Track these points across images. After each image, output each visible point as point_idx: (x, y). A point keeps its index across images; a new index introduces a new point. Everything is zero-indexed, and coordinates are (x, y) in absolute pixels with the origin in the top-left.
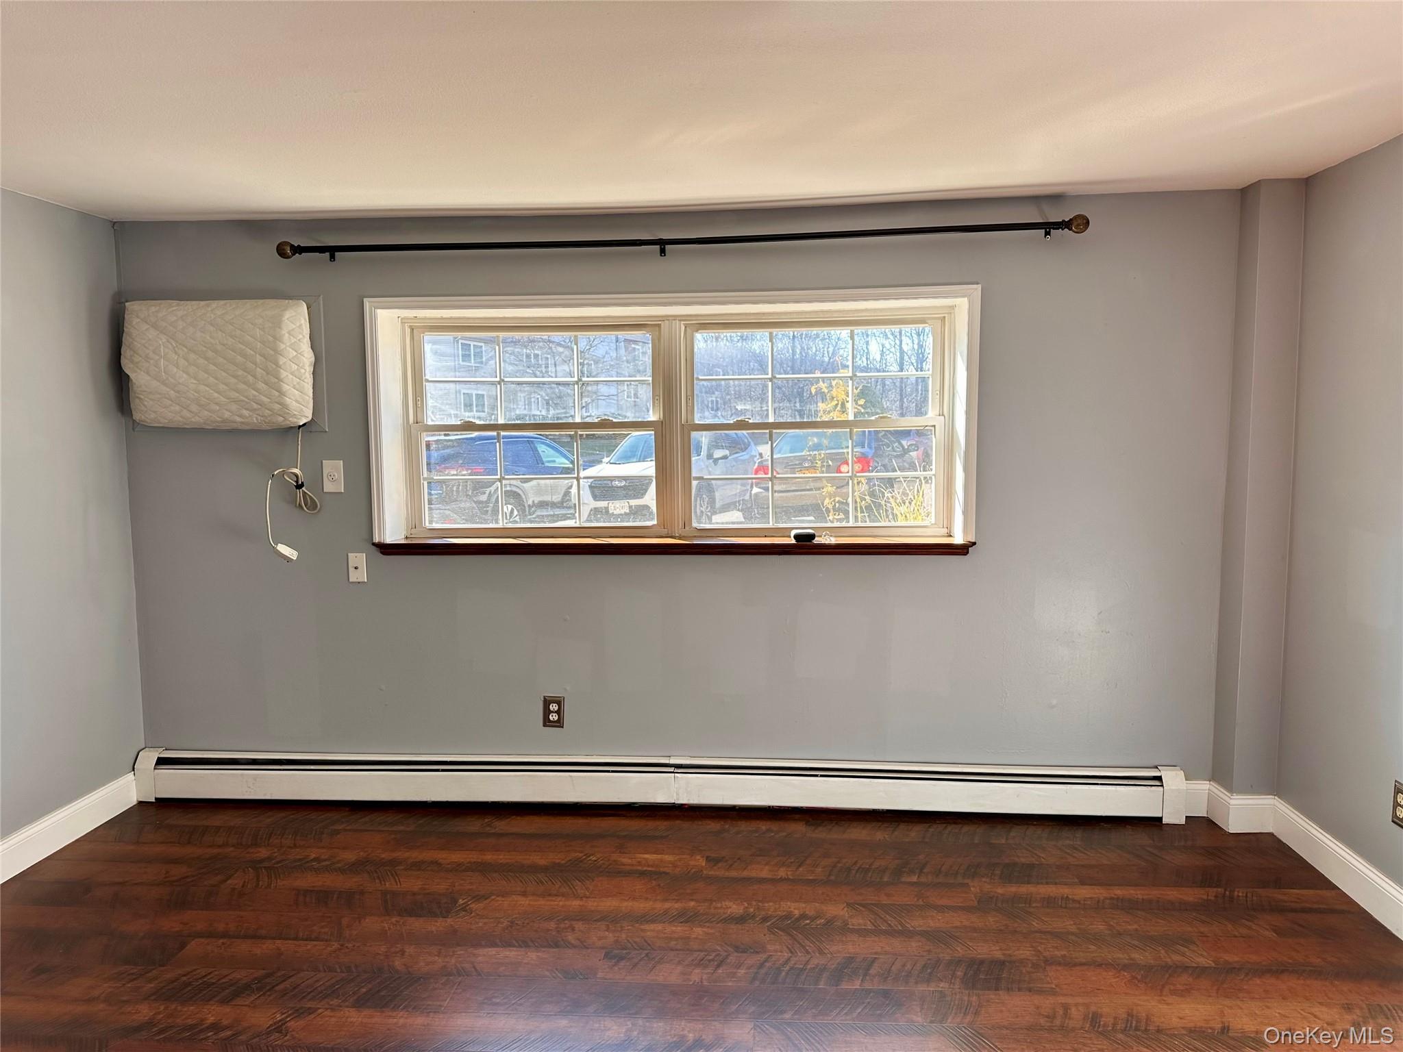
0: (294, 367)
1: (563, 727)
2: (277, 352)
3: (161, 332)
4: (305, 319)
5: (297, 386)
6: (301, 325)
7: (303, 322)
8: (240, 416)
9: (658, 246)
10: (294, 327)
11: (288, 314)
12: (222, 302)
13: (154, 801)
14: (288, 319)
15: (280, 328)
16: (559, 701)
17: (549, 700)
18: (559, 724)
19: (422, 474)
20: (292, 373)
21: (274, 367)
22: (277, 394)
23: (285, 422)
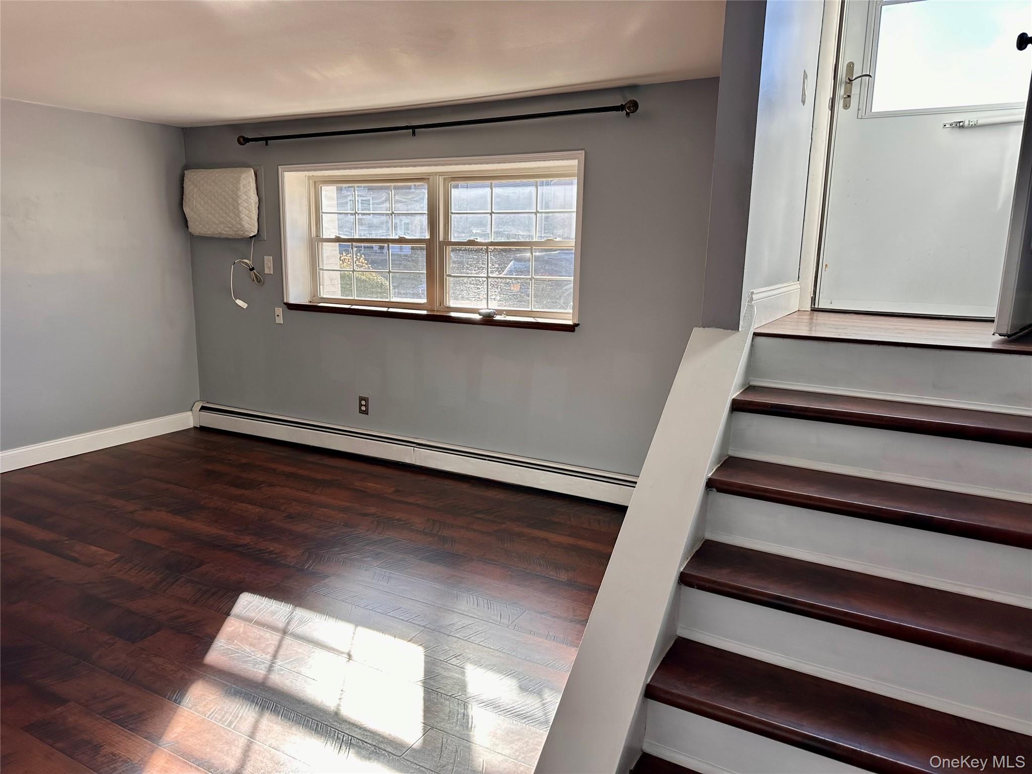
0: (246, 205)
1: (368, 414)
2: (238, 197)
3: (195, 186)
4: (252, 179)
5: (248, 215)
6: (250, 181)
7: (251, 180)
8: (225, 231)
9: (411, 130)
10: (246, 182)
11: (243, 176)
12: (220, 170)
13: (199, 427)
14: (243, 178)
15: (240, 184)
16: (366, 400)
17: (361, 399)
18: (366, 412)
19: (319, 267)
20: (245, 208)
21: (237, 204)
22: (238, 219)
23: (245, 235)
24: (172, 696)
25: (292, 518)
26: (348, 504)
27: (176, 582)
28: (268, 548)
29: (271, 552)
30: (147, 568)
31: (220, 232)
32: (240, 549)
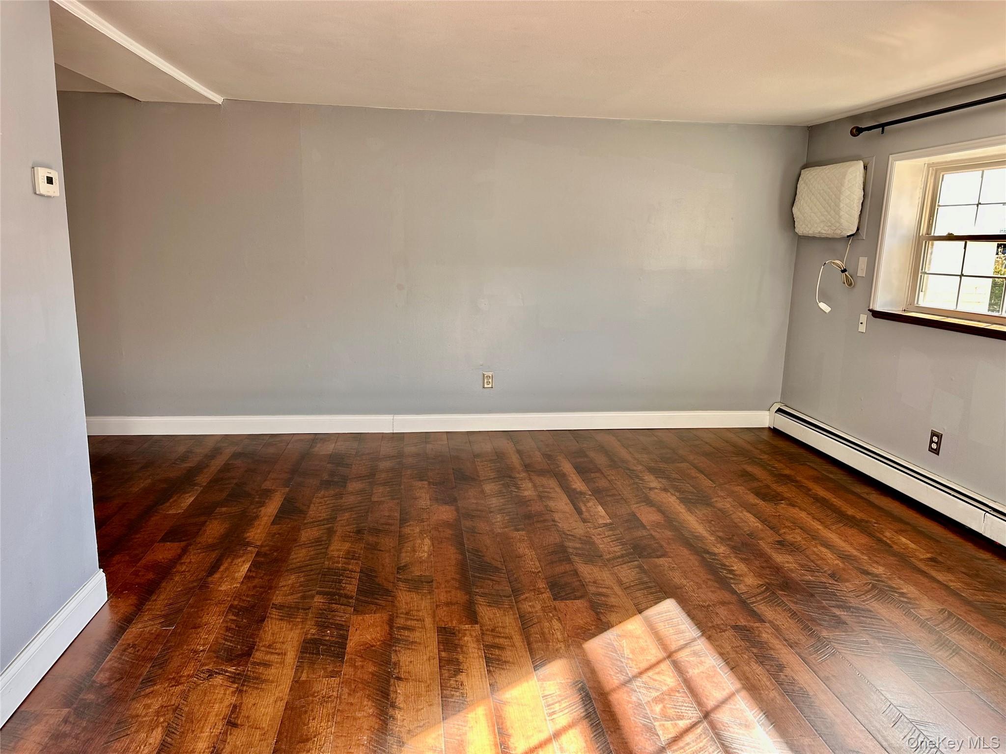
0: (848, 201)
1: (938, 455)
2: (841, 193)
4: (860, 172)
5: (848, 212)
6: (856, 175)
7: (858, 173)
10: (852, 177)
11: (851, 170)
12: (831, 166)
13: (772, 428)
14: (851, 172)
15: (845, 179)
16: (940, 436)
17: (934, 434)
18: (937, 452)
19: (922, 270)
20: (846, 205)
21: (838, 201)
22: (837, 217)
23: (842, 234)
24: (538, 660)
25: (783, 545)
26: (855, 553)
27: (629, 562)
28: (733, 566)
29: (731, 572)
30: (619, 541)
31: (820, 232)
32: (707, 556)
